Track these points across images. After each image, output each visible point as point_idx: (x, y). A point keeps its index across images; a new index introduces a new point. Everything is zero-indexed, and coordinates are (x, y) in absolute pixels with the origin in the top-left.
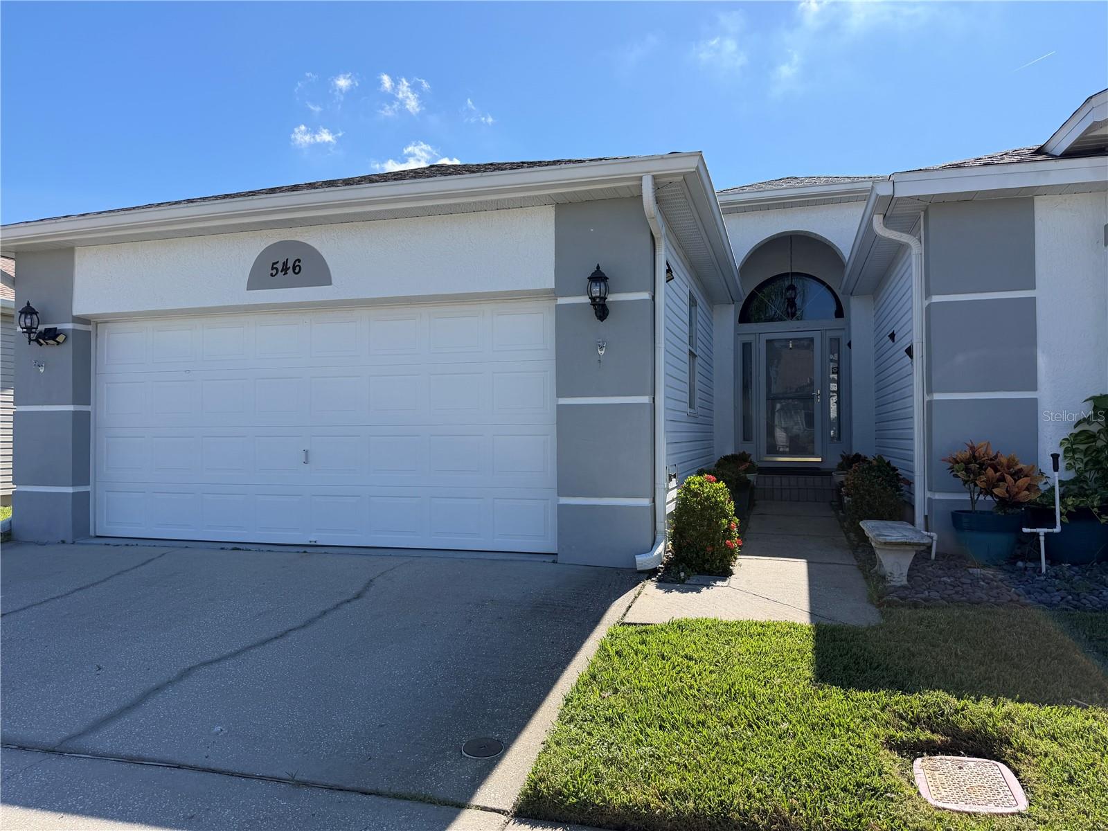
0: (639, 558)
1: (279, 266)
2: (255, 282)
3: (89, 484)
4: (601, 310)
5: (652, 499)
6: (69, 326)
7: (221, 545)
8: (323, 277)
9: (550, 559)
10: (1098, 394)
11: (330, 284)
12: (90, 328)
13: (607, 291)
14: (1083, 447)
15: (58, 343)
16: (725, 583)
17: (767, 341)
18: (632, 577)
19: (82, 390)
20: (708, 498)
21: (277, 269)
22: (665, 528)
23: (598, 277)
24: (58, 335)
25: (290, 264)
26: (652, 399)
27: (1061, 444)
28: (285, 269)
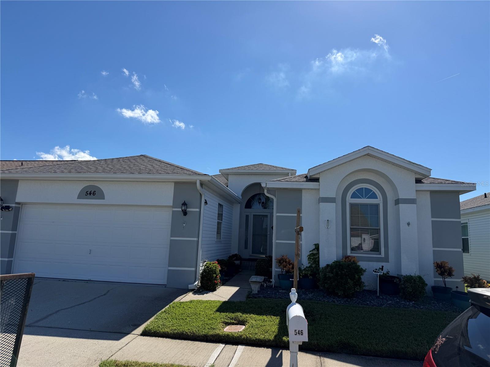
0: (189, 286)
1: (89, 193)
2: (79, 197)
3: (13, 258)
4: (185, 213)
5: (196, 268)
6: (14, 205)
7: (59, 280)
8: (102, 197)
9: (164, 286)
10: (316, 243)
11: (104, 199)
12: (20, 206)
13: (187, 208)
14: (312, 258)
15: (9, 211)
16: (212, 293)
17: (254, 215)
18: (185, 291)
19: (15, 227)
20: (211, 268)
21: (88, 193)
22: (199, 276)
23: (184, 204)
24: (10, 208)
25: (92, 192)
26: (198, 239)
27: (307, 256)
28: (90, 194)
